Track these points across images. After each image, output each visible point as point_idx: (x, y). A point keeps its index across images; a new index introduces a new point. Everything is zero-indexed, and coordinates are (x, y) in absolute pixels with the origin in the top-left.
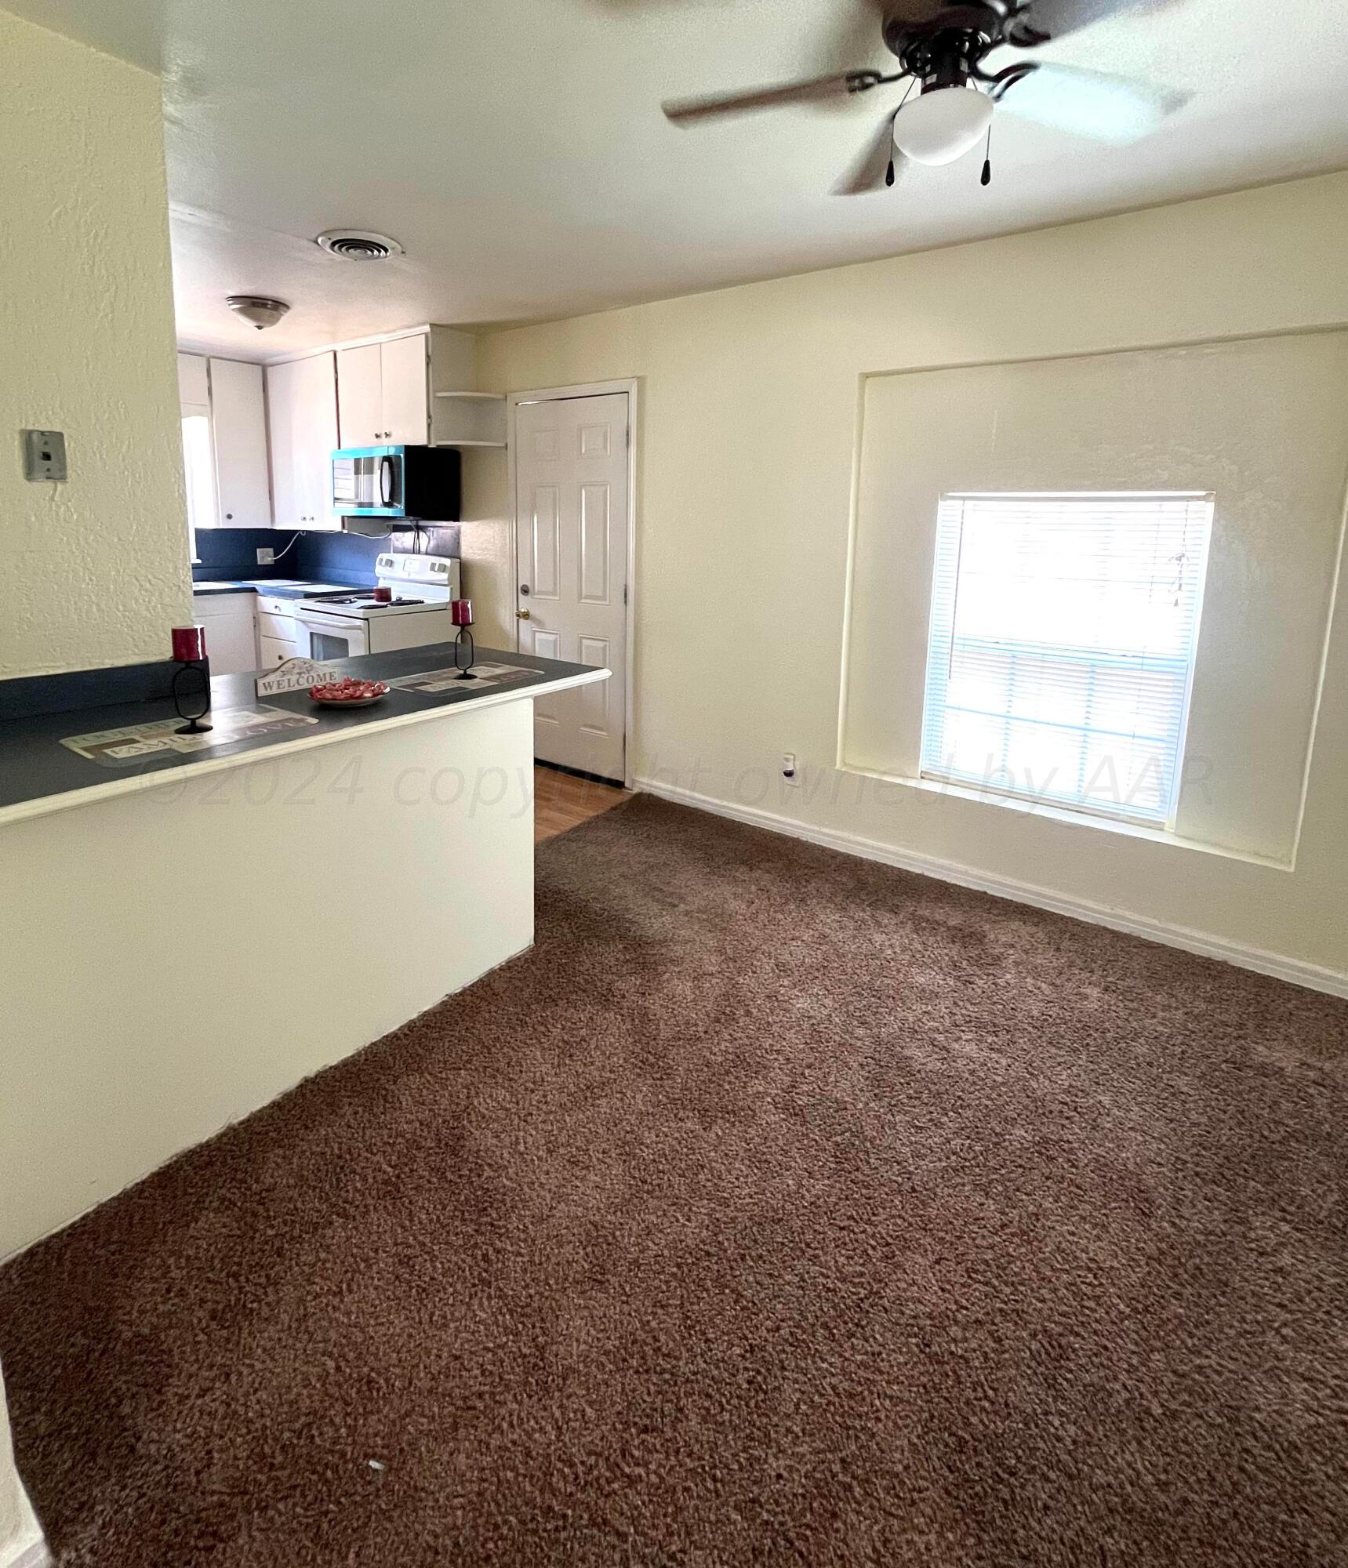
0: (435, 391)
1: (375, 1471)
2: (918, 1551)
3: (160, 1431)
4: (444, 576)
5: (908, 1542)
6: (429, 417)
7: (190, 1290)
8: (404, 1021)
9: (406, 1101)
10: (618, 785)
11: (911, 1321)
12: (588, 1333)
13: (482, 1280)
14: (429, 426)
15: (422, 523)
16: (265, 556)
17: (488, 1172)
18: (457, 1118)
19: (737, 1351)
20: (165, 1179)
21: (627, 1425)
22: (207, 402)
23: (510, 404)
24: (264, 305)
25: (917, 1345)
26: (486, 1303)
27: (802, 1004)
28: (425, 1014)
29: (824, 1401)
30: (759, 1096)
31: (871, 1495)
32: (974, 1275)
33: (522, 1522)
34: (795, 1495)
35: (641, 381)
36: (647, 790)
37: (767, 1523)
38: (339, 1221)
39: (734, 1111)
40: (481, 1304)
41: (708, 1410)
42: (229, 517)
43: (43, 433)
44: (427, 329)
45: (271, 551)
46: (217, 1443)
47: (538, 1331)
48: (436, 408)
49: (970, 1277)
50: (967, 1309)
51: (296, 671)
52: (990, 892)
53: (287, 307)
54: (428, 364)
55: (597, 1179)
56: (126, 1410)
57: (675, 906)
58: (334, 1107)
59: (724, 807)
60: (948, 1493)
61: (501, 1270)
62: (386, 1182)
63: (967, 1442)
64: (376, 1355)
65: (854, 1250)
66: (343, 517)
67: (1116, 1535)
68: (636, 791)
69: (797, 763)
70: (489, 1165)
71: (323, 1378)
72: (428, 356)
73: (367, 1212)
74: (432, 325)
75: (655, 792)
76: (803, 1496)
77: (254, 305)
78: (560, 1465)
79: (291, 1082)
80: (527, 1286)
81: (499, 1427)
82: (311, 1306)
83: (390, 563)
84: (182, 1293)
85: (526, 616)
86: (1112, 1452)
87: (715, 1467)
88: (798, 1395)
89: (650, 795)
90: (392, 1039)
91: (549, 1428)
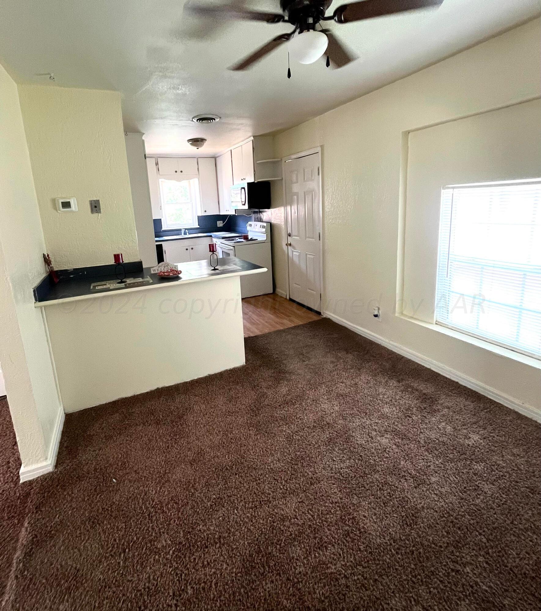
0: (256, 161)
1: (114, 482)
2: (222, 568)
3: (82, 455)
4: (264, 230)
5: (221, 565)
6: (254, 171)
7: (105, 429)
8: (191, 379)
9: (177, 400)
10: (319, 313)
11: (275, 514)
12: (180, 475)
13: (164, 452)
14: (254, 174)
15: (261, 210)
16: (220, 224)
17: (185, 426)
18: (187, 409)
19: (214, 496)
20: (114, 403)
21: (172, 499)
22: (198, 174)
23: (283, 161)
24: (198, 141)
25: (270, 521)
26: (161, 457)
27: (325, 406)
28: (200, 378)
29: (228, 520)
30: (282, 431)
31: (221, 548)
32: (309, 511)
33: (134, 507)
34: (200, 537)
35: (322, 147)
36: (329, 317)
37: (188, 539)
38: (142, 425)
39: (268, 433)
40: (159, 457)
41: (194, 506)
42: (205, 211)
43: (94, 201)
44: (252, 138)
45: (222, 222)
46: (90, 462)
47: (168, 469)
48: (257, 168)
49: (308, 511)
50: (298, 519)
51: (163, 266)
52: (461, 383)
53: (206, 140)
54: (253, 151)
55: (212, 438)
56: (80, 448)
57: (304, 361)
58: (159, 397)
59: (354, 327)
60: (244, 560)
61: (170, 451)
62: (159, 420)
63: (262, 552)
64: (130, 458)
65: (273, 487)
66: (235, 210)
67: (289, 601)
68: (324, 316)
69: (380, 312)
70: (186, 424)
71: (117, 458)
72: (253, 148)
73: (149, 425)
74: (254, 137)
75: (331, 318)
76: (202, 538)
77: (195, 141)
78: (150, 500)
79: (154, 388)
80: (173, 457)
81: (144, 486)
82: (125, 441)
83: (251, 225)
84: (103, 429)
85: (290, 245)
86: (310, 582)
87: (186, 519)
88: (222, 515)
89: (329, 319)
90: (185, 383)
91: (154, 491)
